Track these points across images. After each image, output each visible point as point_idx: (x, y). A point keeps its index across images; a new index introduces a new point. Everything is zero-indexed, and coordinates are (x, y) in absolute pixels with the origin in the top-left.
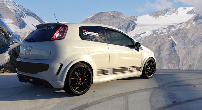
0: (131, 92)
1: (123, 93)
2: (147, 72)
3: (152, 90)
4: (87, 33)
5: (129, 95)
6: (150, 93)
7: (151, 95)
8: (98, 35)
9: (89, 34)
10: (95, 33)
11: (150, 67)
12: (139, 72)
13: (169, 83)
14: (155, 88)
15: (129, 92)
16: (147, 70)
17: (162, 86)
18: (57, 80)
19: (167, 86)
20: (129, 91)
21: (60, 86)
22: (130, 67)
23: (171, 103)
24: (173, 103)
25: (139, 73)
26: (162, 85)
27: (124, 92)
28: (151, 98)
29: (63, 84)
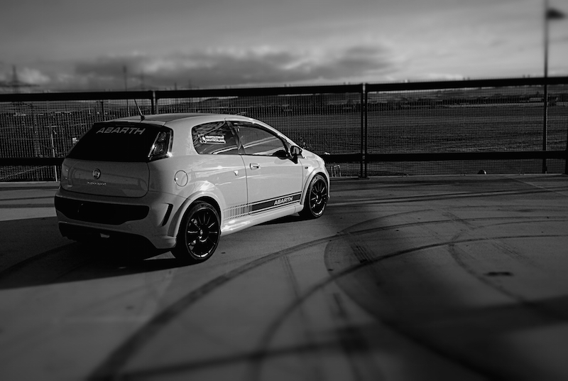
0: (290, 249)
1: (277, 253)
2: (312, 205)
3: (327, 243)
4: (206, 139)
5: (289, 256)
6: (324, 249)
7: (326, 252)
8: (223, 141)
9: (208, 140)
10: (219, 137)
11: (319, 194)
12: (299, 204)
13: (355, 225)
14: (330, 239)
15: (287, 250)
16: (313, 202)
17: (342, 233)
18: (164, 235)
19: (351, 233)
20: (286, 248)
21: (170, 244)
22: (282, 198)
23: (357, 262)
24: (361, 262)
25: (298, 207)
26: (343, 231)
27: (278, 251)
28: (325, 257)
29: (173, 241)
